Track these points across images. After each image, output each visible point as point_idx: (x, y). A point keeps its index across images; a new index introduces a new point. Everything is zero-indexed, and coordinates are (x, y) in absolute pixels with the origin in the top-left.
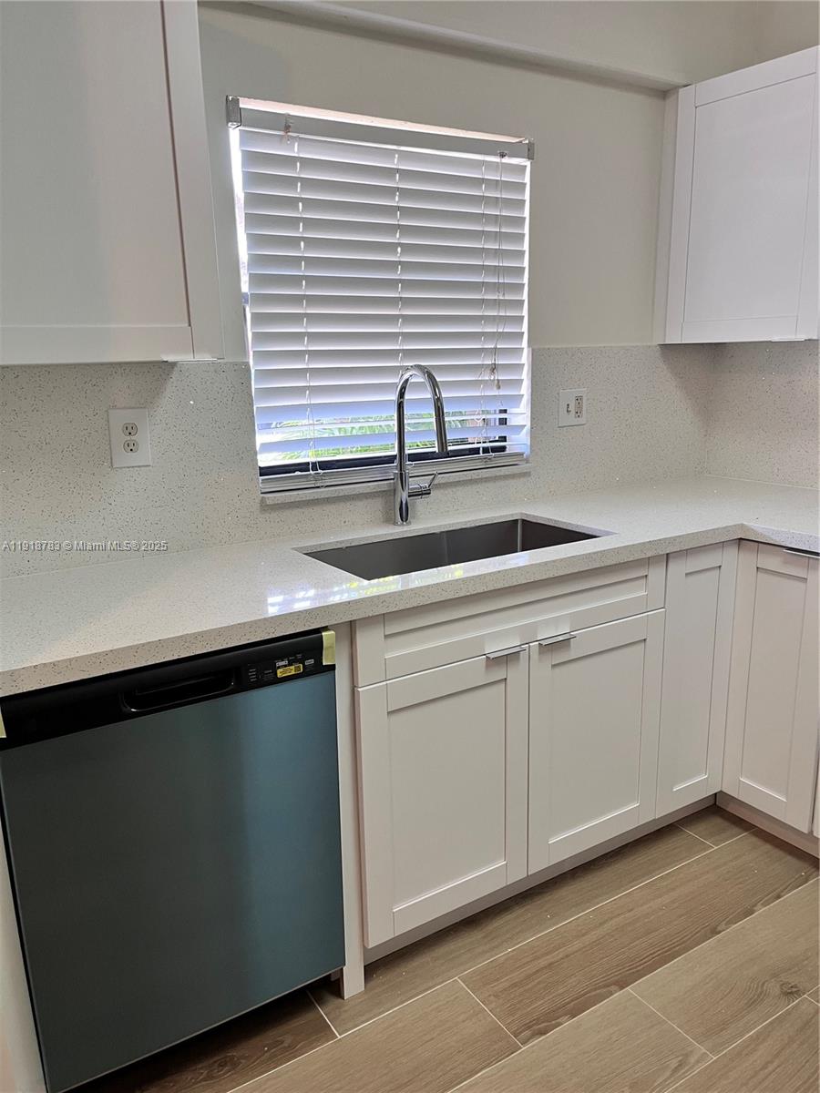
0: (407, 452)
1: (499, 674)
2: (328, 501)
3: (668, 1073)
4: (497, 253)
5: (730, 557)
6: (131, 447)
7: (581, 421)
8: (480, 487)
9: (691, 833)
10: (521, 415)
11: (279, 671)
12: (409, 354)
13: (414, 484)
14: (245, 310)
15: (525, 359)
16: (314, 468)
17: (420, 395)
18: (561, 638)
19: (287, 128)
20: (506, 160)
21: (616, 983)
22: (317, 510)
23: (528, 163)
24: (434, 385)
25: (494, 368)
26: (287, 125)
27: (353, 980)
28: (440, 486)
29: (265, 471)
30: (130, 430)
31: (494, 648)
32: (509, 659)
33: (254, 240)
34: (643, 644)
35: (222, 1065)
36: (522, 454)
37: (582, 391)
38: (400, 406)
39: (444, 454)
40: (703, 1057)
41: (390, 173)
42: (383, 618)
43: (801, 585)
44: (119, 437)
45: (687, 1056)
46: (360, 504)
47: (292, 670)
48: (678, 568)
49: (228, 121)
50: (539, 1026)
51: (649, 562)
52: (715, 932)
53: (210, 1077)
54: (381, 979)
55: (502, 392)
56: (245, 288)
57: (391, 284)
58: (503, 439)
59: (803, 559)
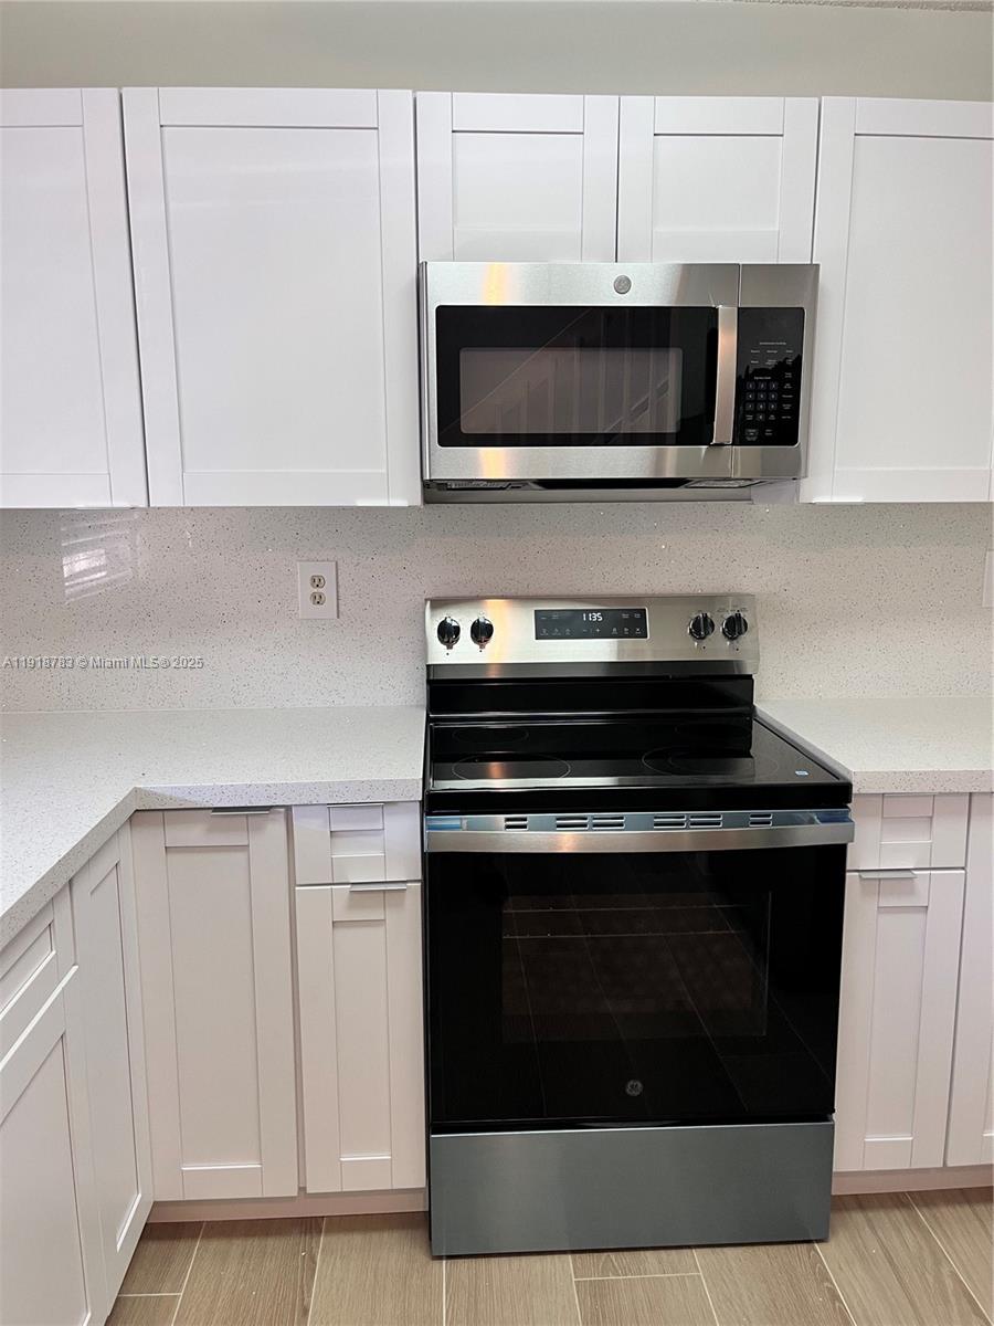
43: (241, 856)
48: (82, 889)
59: (239, 820)
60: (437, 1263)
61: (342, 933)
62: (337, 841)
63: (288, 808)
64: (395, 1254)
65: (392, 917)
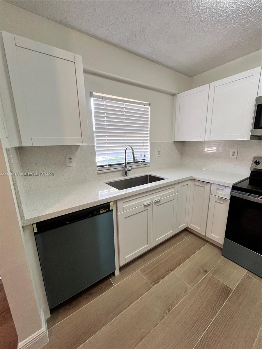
0: (127, 162)
1: (147, 208)
2: (111, 172)
3: (183, 293)
4: (144, 124)
5: (189, 183)
6: (70, 162)
7: (159, 156)
8: (141, 169)
9: (182, 235)
10: (148, 155)
11: (101, 212)
12: (127, 143)
13: (128, 168)
14: (94, 134)
15: (149, 144)
16: (108, 165)
17: (129, 151)
18: (159, 200)
19: (103, 99)
20: (145, 106)
21: (170, 270)
22: (109, 174)
23: (149, 107)
24: (132, 149)
25: (143, 146)
26: (103, 98)
27: (117, 272)
28: (133, 169)
29: (98, 166)
30: (70, 159)
31: (146, 203)
32: (148, 205)
33: (96, 120)
34: (173, 200)
35: (89, 295)
36: (148, 162)
37: (159, 150)
38: (125, 153)
39: (134, 162)
40: (190, 289)
41: (123, 108)
42: (123, 199)
43: (203, 188)
44: (68, 160)
45: (187, 288)
46: (118, 172)
47: (104, 211)
48: (180, 185)
49: (91, 97)
50: (156, 282)
51: (175, 184)
52: (189, 257)
53: (87, 298)
54: (123, 271)
55: (145, 150)
56: (94, 130)
57: (123, 130)
58: (145, 159)
59: (204, 183)
60: (222, 256)
61: (216, 203)
62: (218, 190)
63: (211, 183)
64: (216, 251)
65: (224, 203)
